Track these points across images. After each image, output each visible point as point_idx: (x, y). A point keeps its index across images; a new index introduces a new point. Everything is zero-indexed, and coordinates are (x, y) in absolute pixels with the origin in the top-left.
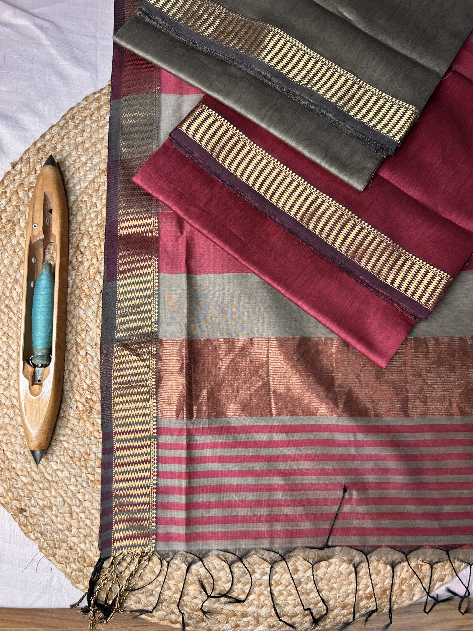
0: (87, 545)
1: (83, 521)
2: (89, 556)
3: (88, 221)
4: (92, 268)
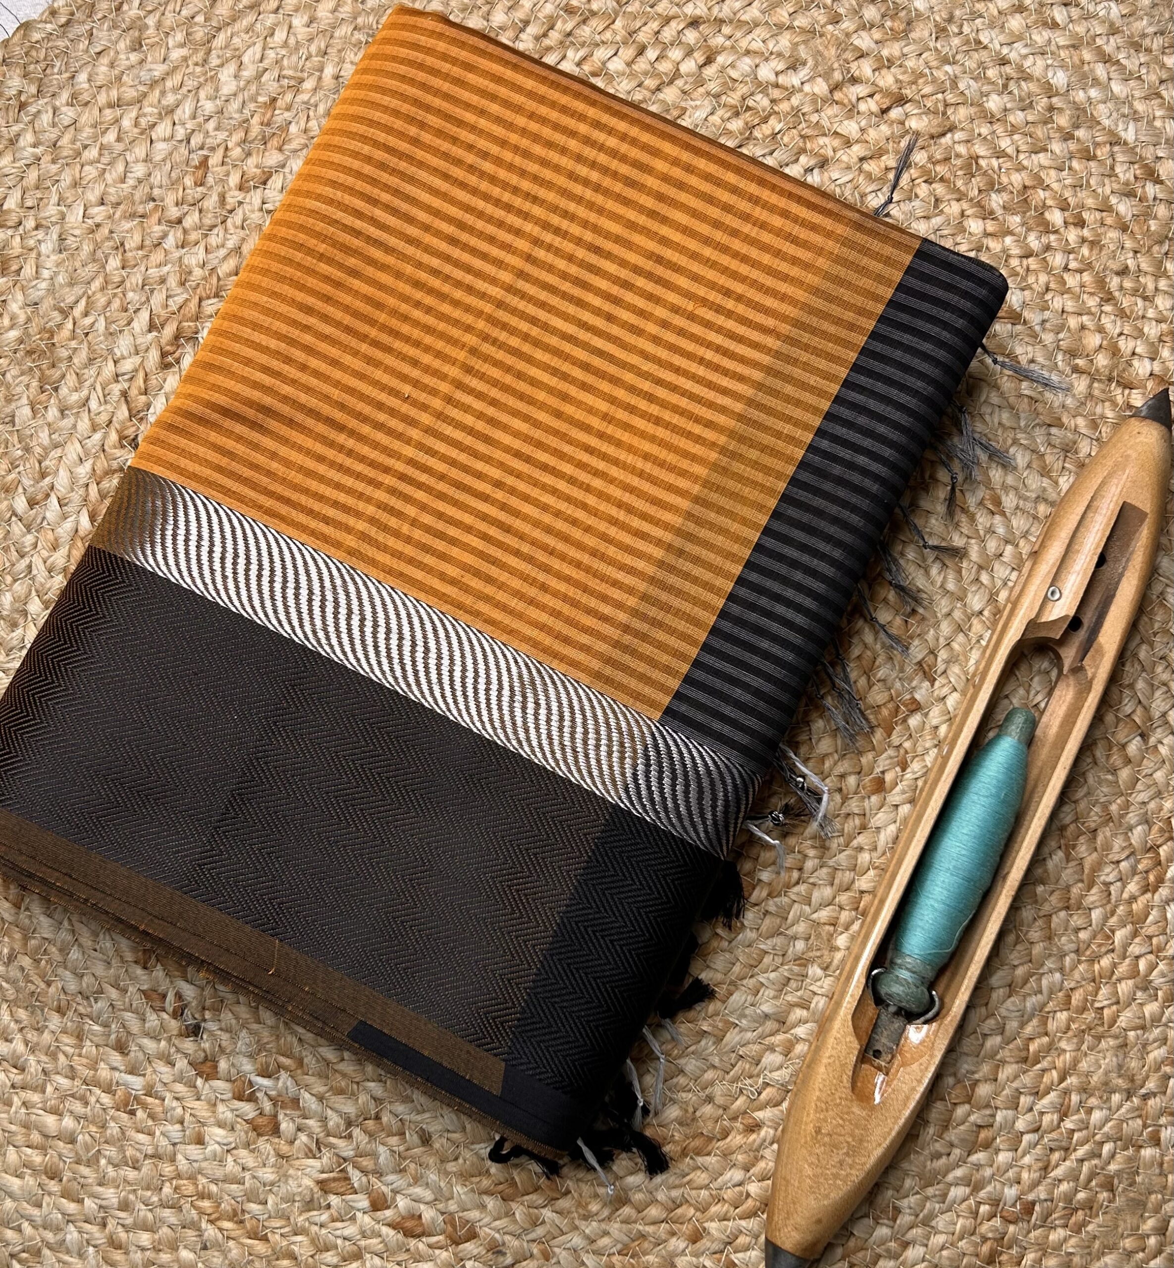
0: (31, 150)
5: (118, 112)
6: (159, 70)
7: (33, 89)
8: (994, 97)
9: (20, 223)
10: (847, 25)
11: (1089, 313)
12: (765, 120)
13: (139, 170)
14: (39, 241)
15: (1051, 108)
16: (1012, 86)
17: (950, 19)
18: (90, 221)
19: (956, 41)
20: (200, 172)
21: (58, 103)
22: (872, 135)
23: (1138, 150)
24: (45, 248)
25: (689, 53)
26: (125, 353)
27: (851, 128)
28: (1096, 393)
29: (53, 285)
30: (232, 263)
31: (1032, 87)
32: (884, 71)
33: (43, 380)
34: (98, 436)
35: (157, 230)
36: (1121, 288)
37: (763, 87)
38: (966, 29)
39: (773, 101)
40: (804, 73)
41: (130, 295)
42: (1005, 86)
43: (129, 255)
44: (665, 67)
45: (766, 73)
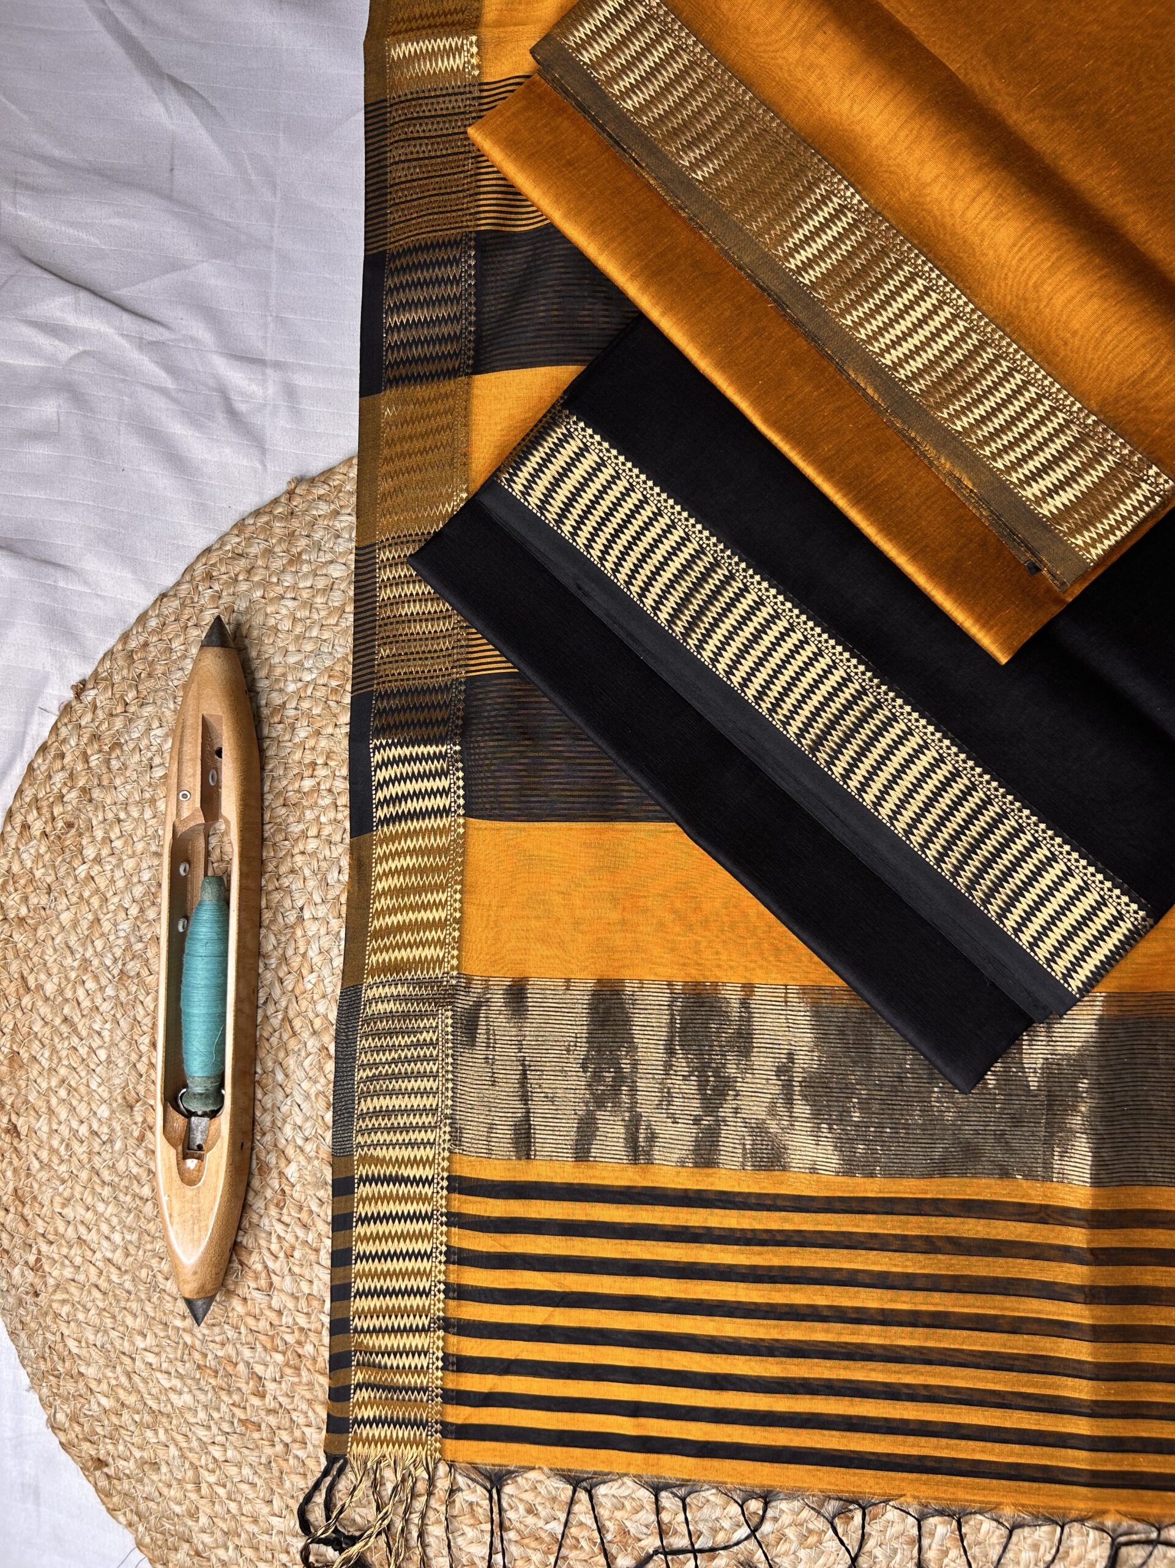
0: (230, 1551)
6: (173, 1450)
20: (251, 1427)
21: (197, 1529)
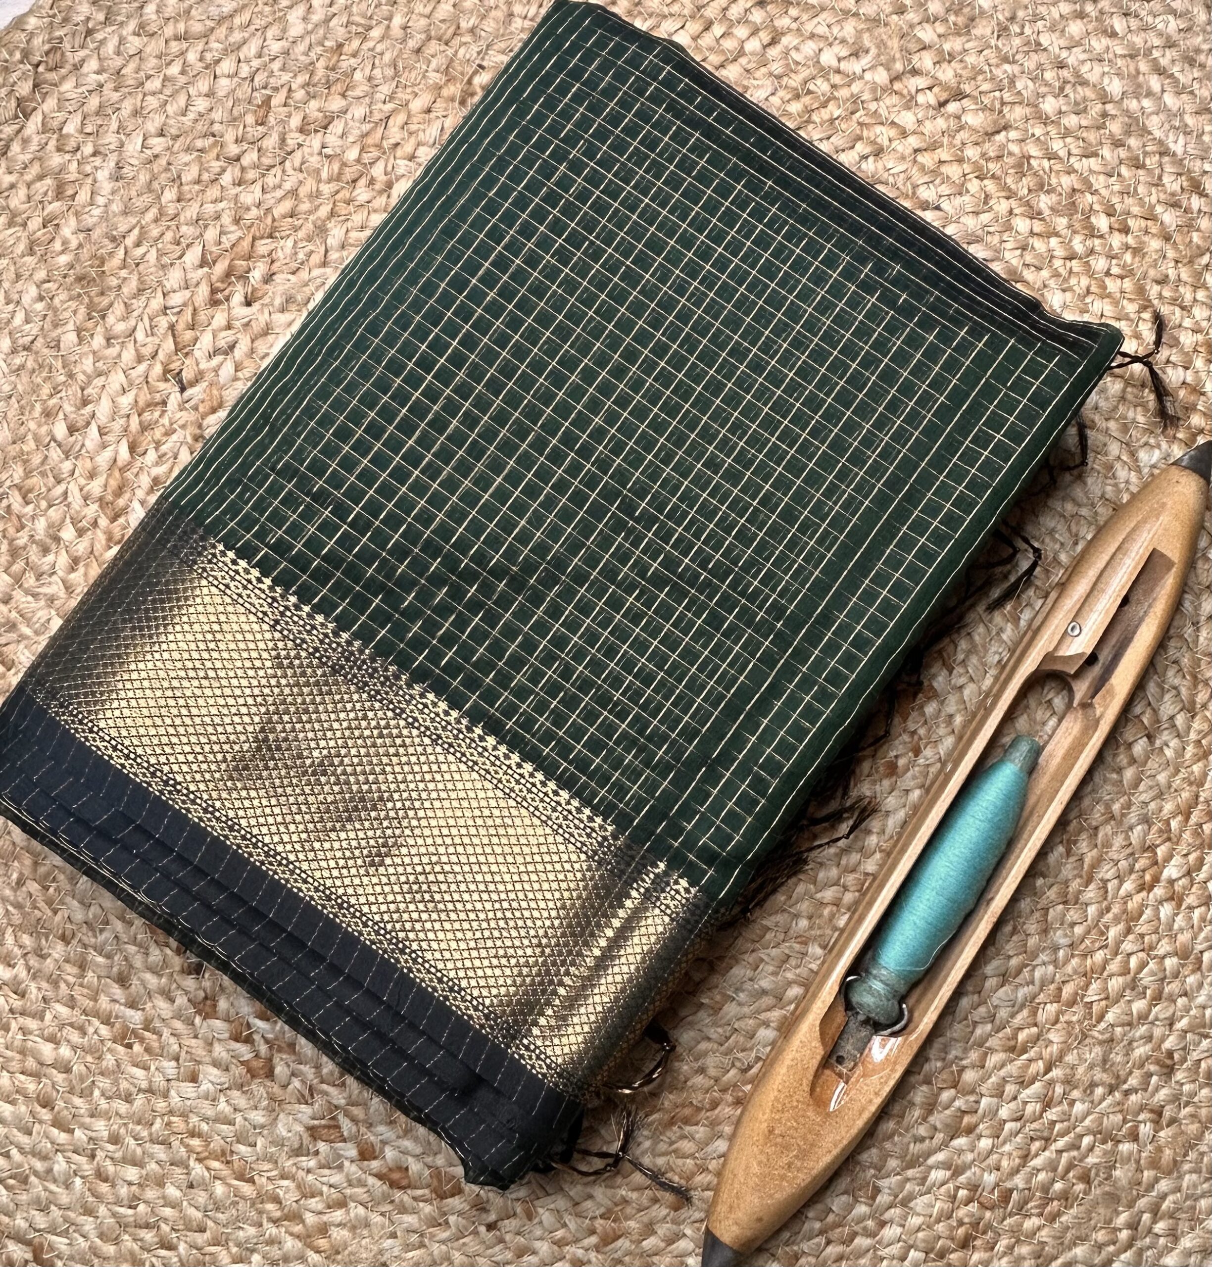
0: (95, 76)
1: (159, 69)
2: (63, 78)
3: (1038, 131)
4: (893, 133)
5: (185, 45)
7: (101, 17)
8: (1050, 99)
9: (78, 149)
10: (912, 16)
11: (1128, 319)
12: (824, 105)
13: (201, 104)
14: (96, 168)
15: (1104, 115)
16: (1068, 89)
17: (1012, 19)
18: (148, 152)
19: (1017, 42)
20: (261, 113)
21: (124, 33)
22: (928, 127)
23: (1186, 162)
24: (102, 176)
25: (754, 33)
26: (176, 286)
27: (907, 119)
28: (1129, 397)
29: (107, 212)
30: (286, 206)
31: (1089, 93)
32: (945, 65)
33: (91, 307)
34: (142, 368)
35: (216, 165)
36: (1160, 297)
37: (824, 72)
38: (1028, 30)
39: (834, 86)
40: (866, 61)
41: (184, 229)
42: (1062, 89)
43: (186, 188)
44: (729, 44)
45: (828, 58)
